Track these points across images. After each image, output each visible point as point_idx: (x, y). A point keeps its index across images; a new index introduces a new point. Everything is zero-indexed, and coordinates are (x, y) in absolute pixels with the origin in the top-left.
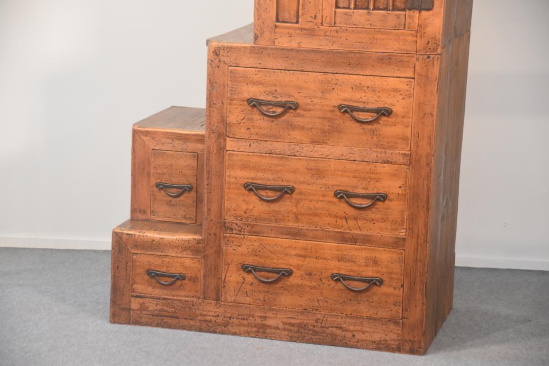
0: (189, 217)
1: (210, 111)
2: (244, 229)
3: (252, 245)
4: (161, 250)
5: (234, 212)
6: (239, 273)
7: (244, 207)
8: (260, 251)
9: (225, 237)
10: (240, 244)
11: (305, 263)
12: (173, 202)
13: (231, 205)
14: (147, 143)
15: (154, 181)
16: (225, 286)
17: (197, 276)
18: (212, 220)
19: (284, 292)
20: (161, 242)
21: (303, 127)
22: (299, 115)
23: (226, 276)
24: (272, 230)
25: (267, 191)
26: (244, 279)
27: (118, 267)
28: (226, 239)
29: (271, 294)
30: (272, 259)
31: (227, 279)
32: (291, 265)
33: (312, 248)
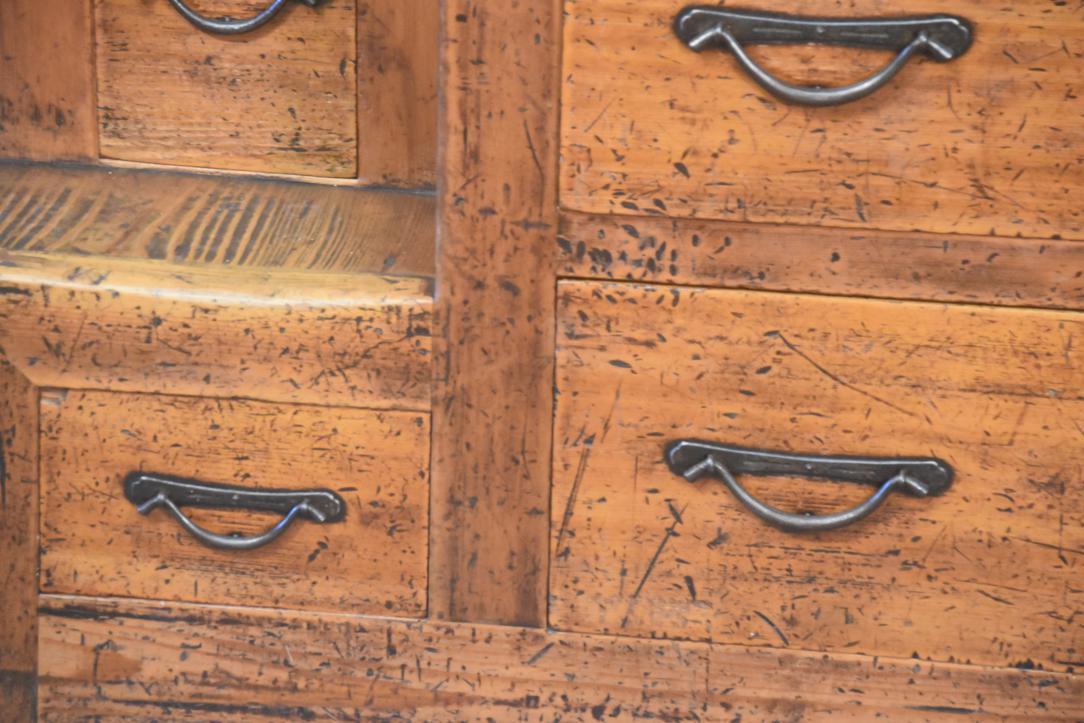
0: (318, 143)
2: (674, 254)
3: (721, 338)
4: (202, 372)
6: (644, 483)
7: (674, 139)
8: (764, 370)
10: (653, 337)
11: (1031, 425)
12: (227, 66)
13: (596, 131)
16: (566, 552)
18: (488, 211)
19: (904, 578)
20: (197, 326)
23: (571, 500)
24: (836, 257)
25: (809, 50)
26: (676, 515)
28: (573, 310)
29: (831, 590)
30: (836, 408)
31: (580, 512)
32: (942, 439)
33: (1069, 347)
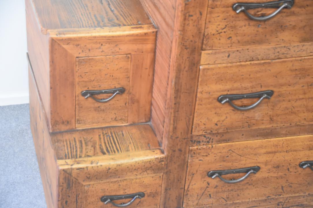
0: (120, 118)
1: (184, 24)
2: (212, 139)
3: (220, 152)
4: (118, 176)
5: (204, 126)
6: (203, 180)
7: (215, 119)
8: (228, 157)
9: (192, 150)
10: (207, 154)
11: (275, 158)
12: (102, 108)
13: (201, 120)
14: (70, 51)
15: (79, 90)
16: (187, 194)
17: (158, 191)
18: (177, 138)
19: (249, 187)
20: (117, 168)
21: (295, 26)
22: (293, 14)
23: (189, 185)
24: (243, 135)
25: (243, 100)
26: (208, 184)
27: (66, 202)
28: (192, 152)
29: (235, 191)
30: (240, 161)
31: (191, 187)
32: (259, 163)
33: (283, 143)
